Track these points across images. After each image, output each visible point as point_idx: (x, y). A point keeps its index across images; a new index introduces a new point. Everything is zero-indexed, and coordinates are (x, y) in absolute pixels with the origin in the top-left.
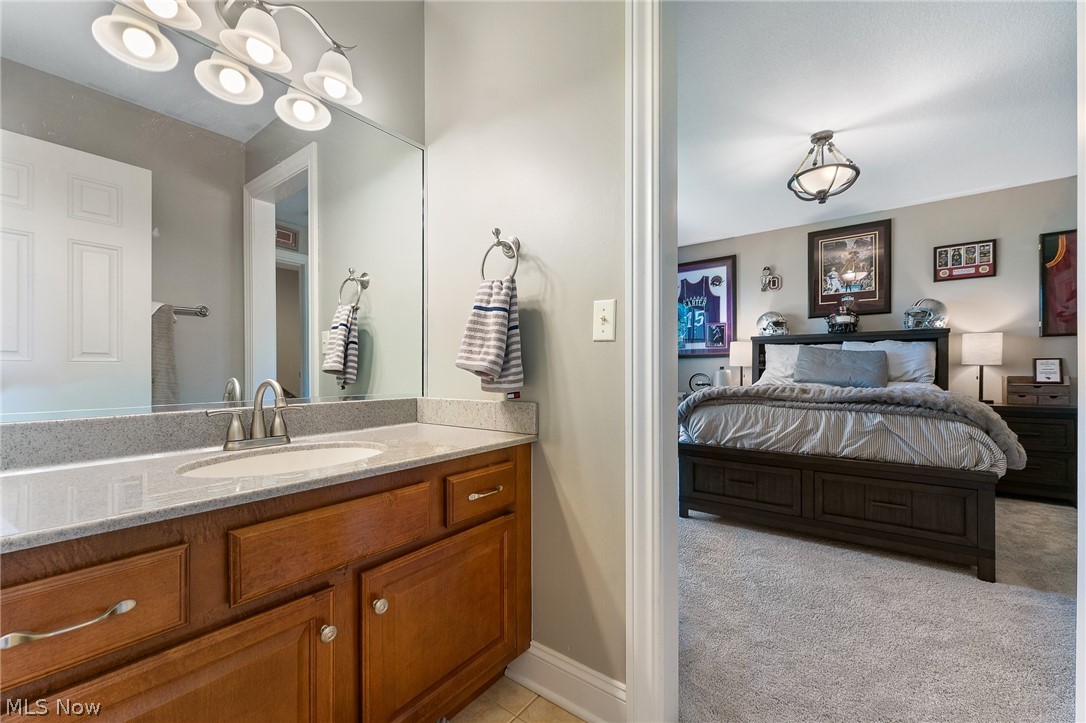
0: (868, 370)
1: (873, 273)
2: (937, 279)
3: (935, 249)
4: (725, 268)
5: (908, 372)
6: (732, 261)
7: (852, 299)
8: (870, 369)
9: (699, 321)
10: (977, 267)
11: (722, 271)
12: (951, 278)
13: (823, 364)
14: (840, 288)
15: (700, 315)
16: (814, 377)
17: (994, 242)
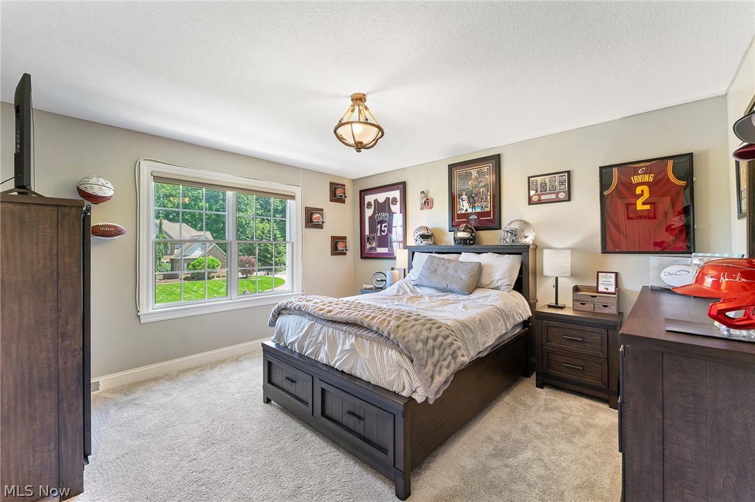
0: (462, 279)
1: (489, 197)
2: (530, 202)
3: (529, 178)
4: (399, 191)
5: (494, 281)
6: (402, 186)
7: (476, 217)
8: (464, 277)
9: (384, 231)
10: (557, 194)
11: (396, 194)
12: (540, 202)
13: (435, 271)
14: (468, 208)
15: (385, 226)
16: (425, 283)
17: (569, 172)
